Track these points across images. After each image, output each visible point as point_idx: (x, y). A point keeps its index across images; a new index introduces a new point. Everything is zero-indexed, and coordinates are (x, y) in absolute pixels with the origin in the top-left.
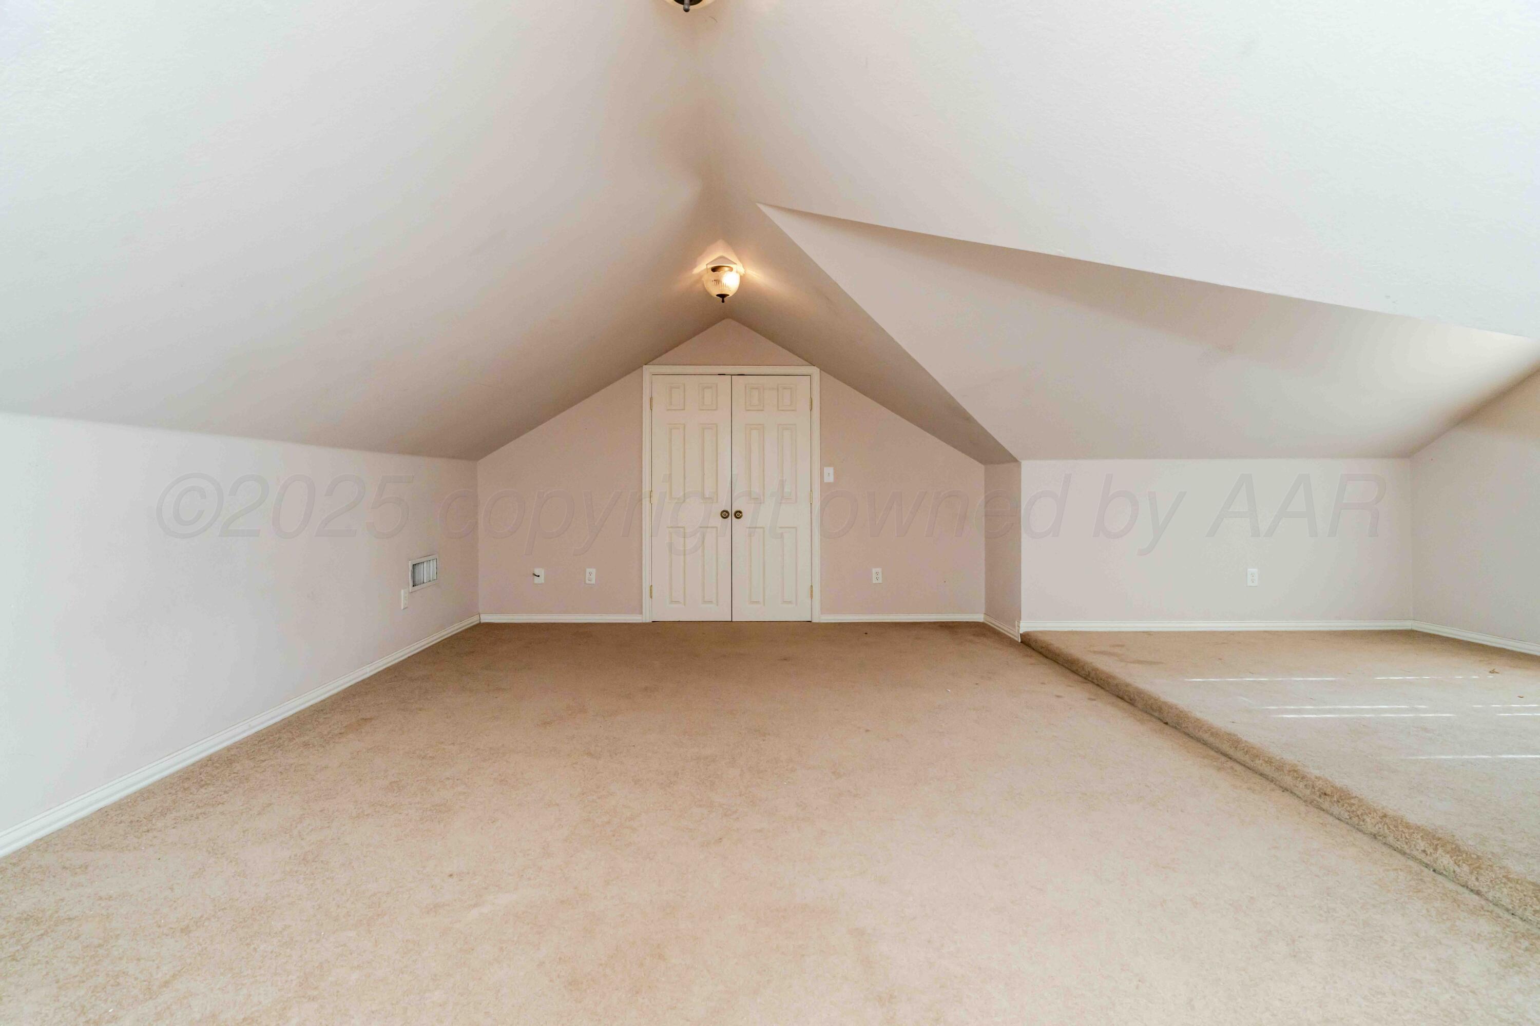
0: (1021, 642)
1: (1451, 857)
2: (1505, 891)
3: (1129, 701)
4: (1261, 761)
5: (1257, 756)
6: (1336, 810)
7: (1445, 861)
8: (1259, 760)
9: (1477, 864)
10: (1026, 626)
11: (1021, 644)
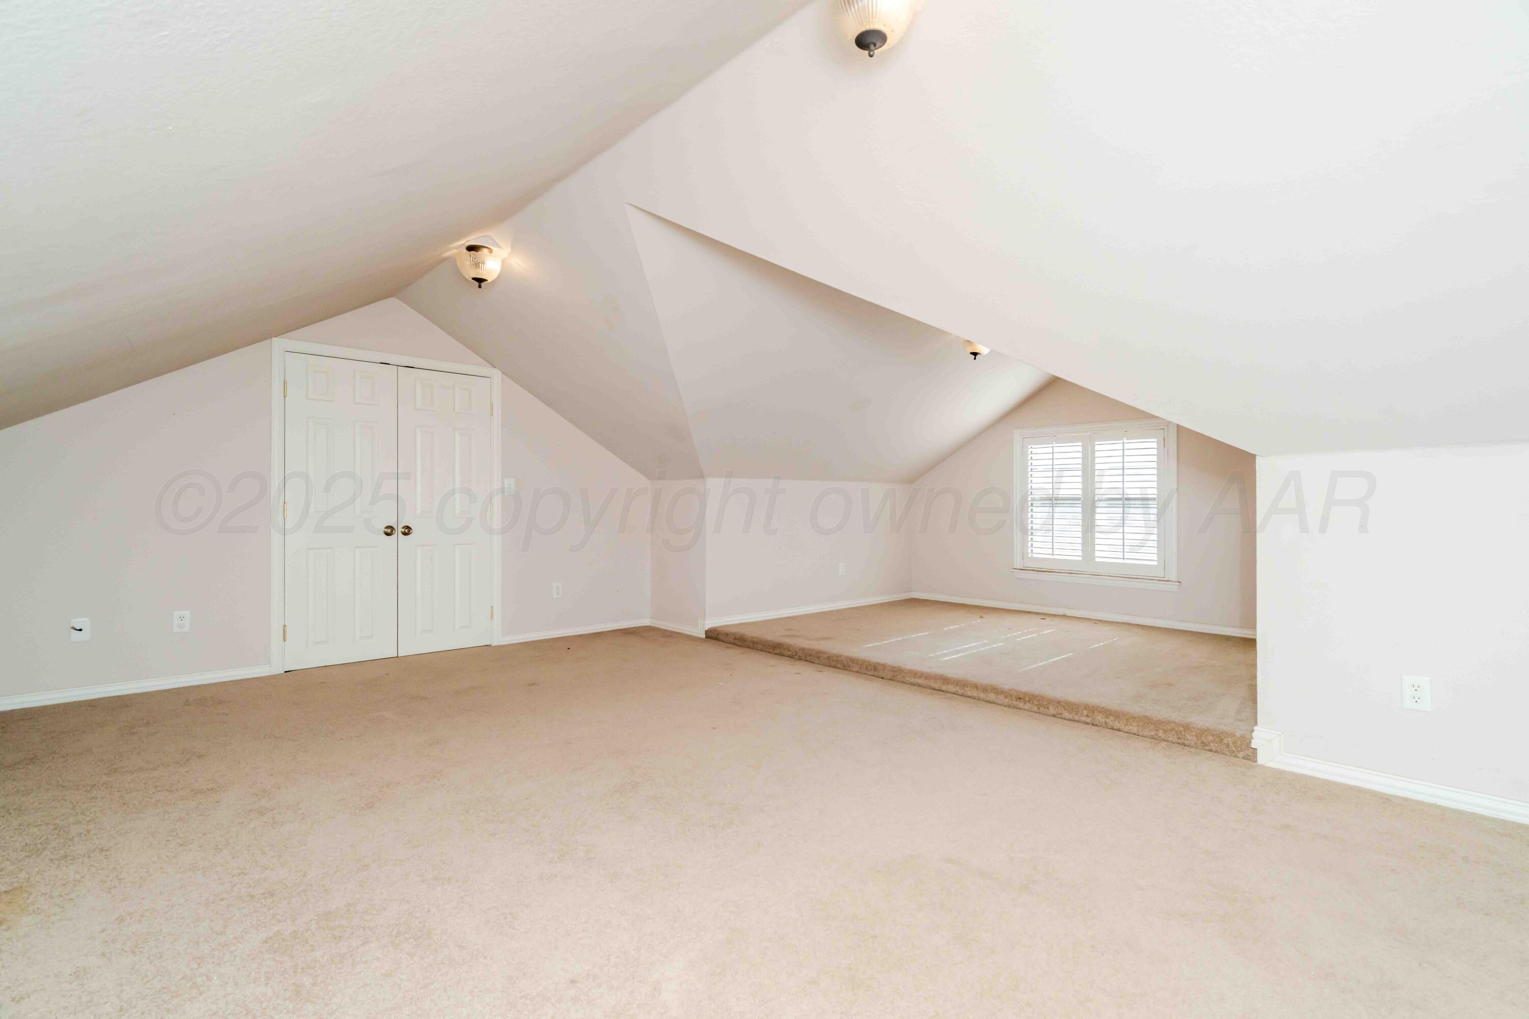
0: (706, 637)
1: (1103, 714)
2: (1135, 724)
3: (842, 668)
4: (969, 688)
5: (965, 685)
6: (1028, 706)
7: (1100, 718)
8: (968, 687)
9: (1117, 715)
10: (713, 622)
11: (707, 639)
